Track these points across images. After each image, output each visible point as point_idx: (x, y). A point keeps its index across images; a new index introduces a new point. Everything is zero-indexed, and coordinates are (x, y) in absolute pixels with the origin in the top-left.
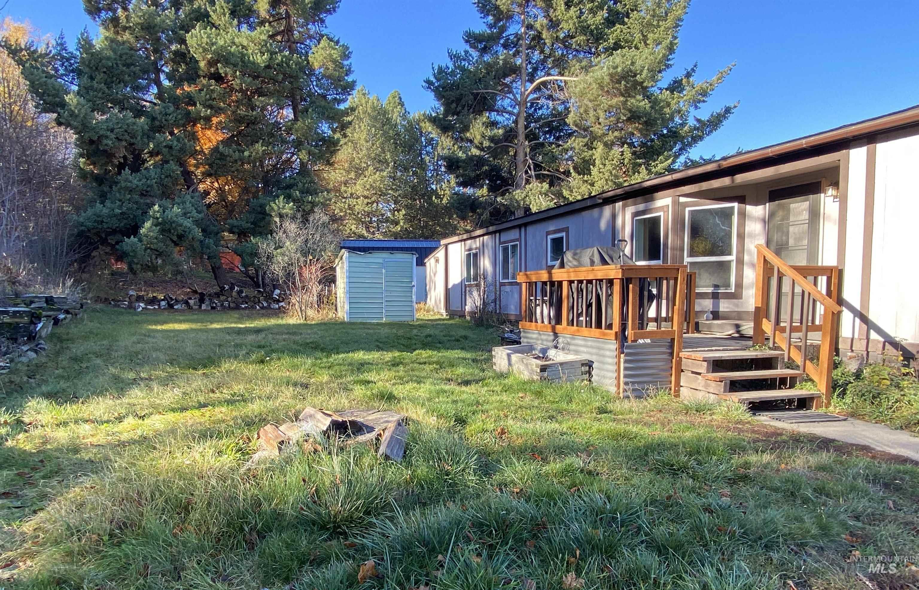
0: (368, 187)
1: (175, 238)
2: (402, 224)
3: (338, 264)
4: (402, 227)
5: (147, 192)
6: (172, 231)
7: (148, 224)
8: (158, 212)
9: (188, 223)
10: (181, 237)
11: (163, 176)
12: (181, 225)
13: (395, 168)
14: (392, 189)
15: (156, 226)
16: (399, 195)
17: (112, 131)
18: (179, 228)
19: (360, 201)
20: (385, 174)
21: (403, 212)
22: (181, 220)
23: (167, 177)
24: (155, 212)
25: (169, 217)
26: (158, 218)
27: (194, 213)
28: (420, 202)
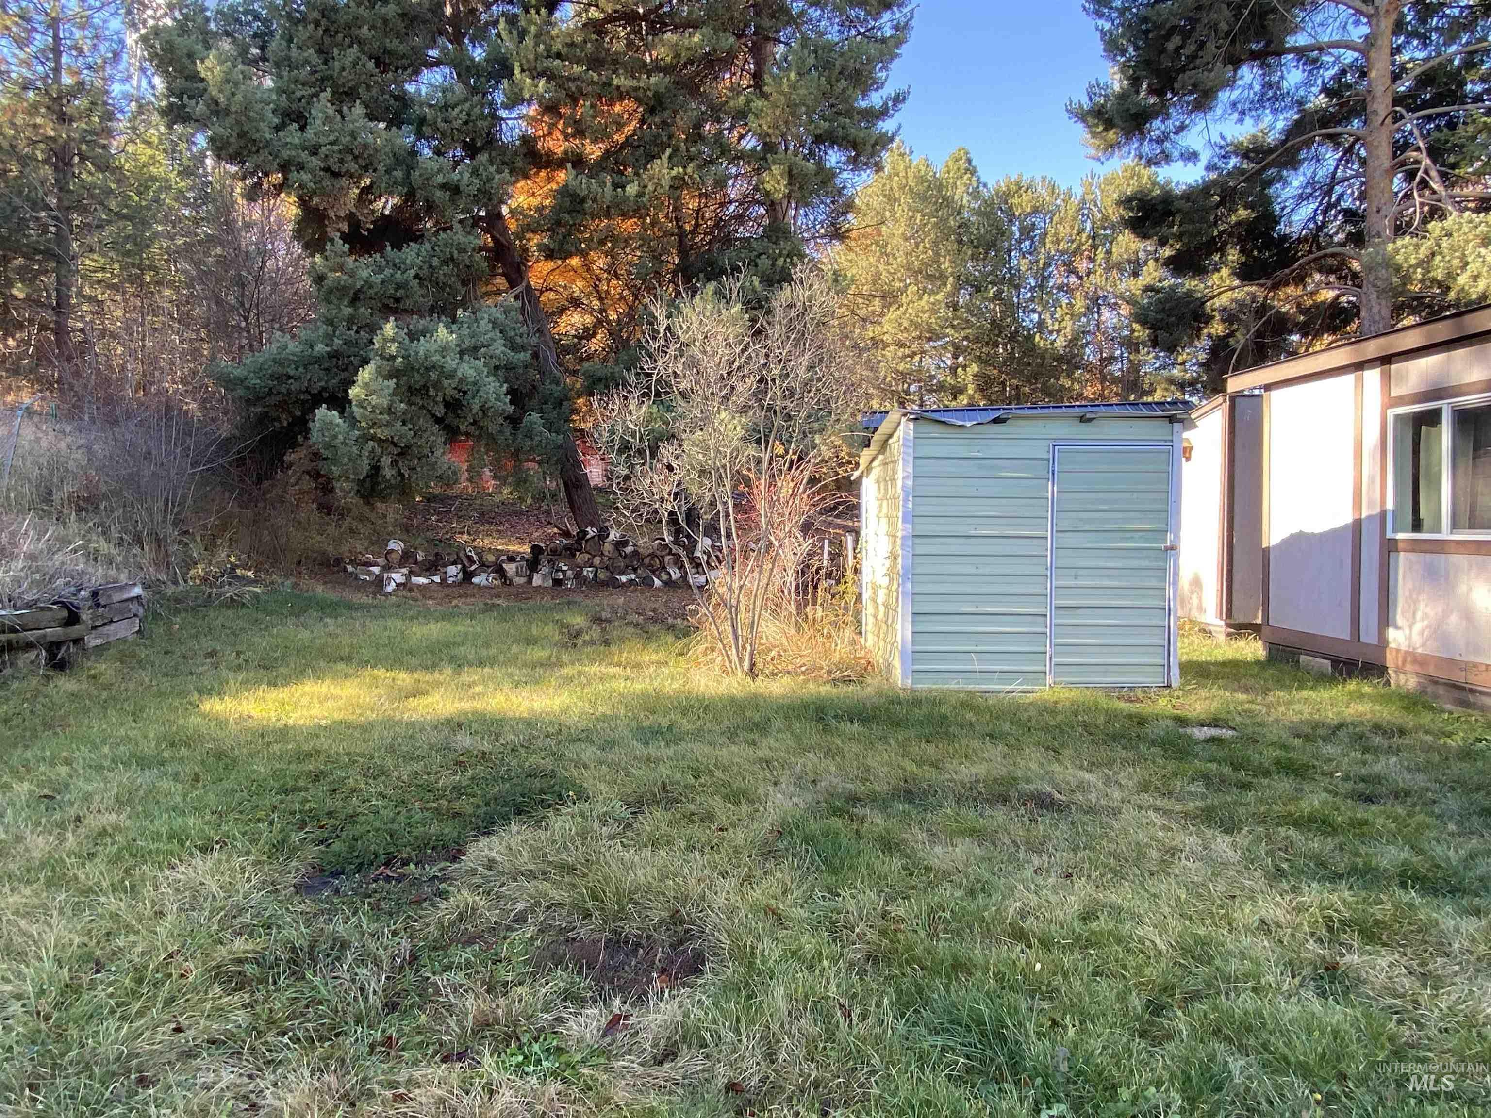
0: (906, 324)
1: (440, 411)
2: (971, 392)
3: (869, 469)
4: (971, 397)
5: (397, 300)
6: (432, 392)
7: (365, 374)
8: (393, 340)
9: (469, 369)
10: (453, 406)
11: (435, 262)
12: (451, 376)
13: (958, 288)
14: (953, 327)
15: (389, 377)
16: (966, 338)
17: (314, 151)
18: (446, 383)
19: (889, 352)
20: (940, 297)
21: (974, 368)
22: (451, 362)
23: (445, 262)
24: (385, 340)
25: (421, 353)
26: (393, 358)
27: (499, 348)
28: (1005, 350)
